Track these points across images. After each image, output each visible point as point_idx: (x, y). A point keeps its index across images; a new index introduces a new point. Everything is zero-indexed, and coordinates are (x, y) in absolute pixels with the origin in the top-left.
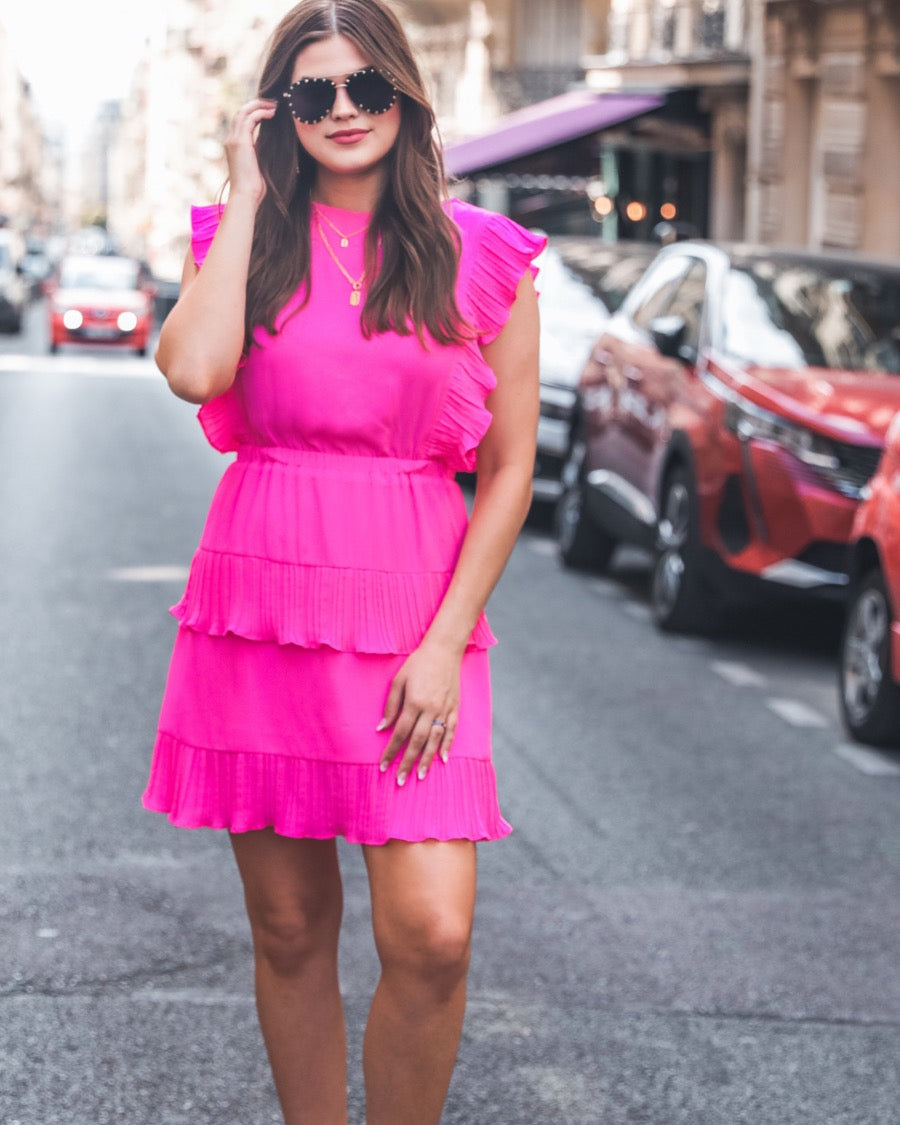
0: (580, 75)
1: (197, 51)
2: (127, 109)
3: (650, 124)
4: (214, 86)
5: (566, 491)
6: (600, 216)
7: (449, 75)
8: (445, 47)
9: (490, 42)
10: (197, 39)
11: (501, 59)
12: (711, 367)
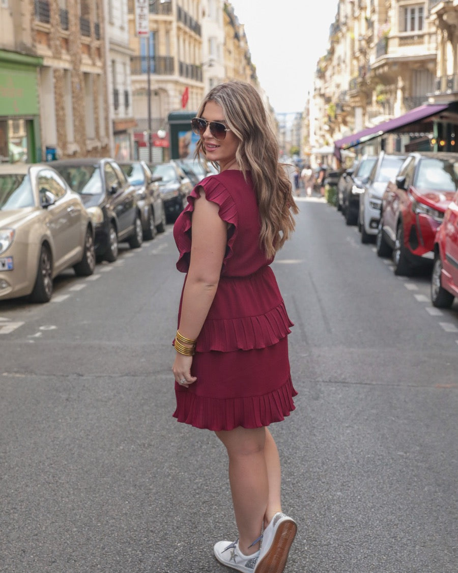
0: (427, 99)
1: (322, 95)
2: (304, 115)
3: (445, 114)
4: (327, 107)
5: (379, 233)
6: (433, 144)
7: (391, 101)
8: (390, 92)
9: (403, 89)
10: (322, 92)
11: (407, 95)
12: (411, 191)
